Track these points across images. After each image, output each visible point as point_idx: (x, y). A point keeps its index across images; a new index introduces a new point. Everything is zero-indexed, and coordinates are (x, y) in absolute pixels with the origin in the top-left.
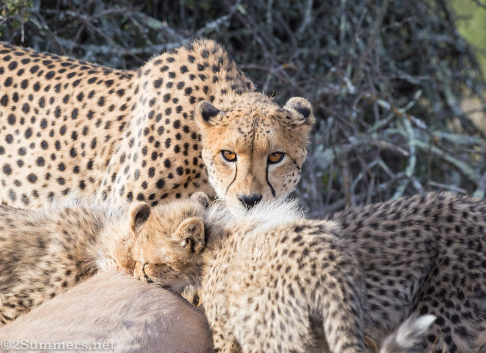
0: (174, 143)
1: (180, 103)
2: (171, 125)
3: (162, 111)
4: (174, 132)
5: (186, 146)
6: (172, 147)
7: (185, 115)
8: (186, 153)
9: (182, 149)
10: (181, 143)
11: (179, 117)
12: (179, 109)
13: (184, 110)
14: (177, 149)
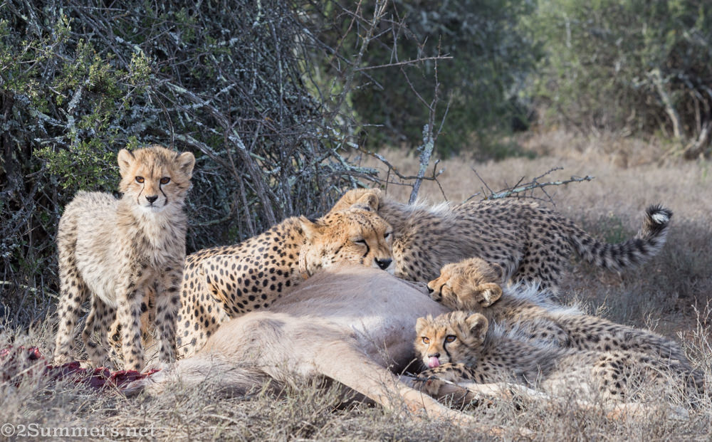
0: (270, 283)
1: (275, 258)
2: (268, 271)
3: (263, 264)
4: (270, 276)
5: (280, 285)
6: (269, 286)
7: (278, 264)
8: (279, 290)
9: (277, 288)
10: (276, 283)
11: (274, 266)
12: (274, 262)
13: (278, 261)
14: (273, 288)
